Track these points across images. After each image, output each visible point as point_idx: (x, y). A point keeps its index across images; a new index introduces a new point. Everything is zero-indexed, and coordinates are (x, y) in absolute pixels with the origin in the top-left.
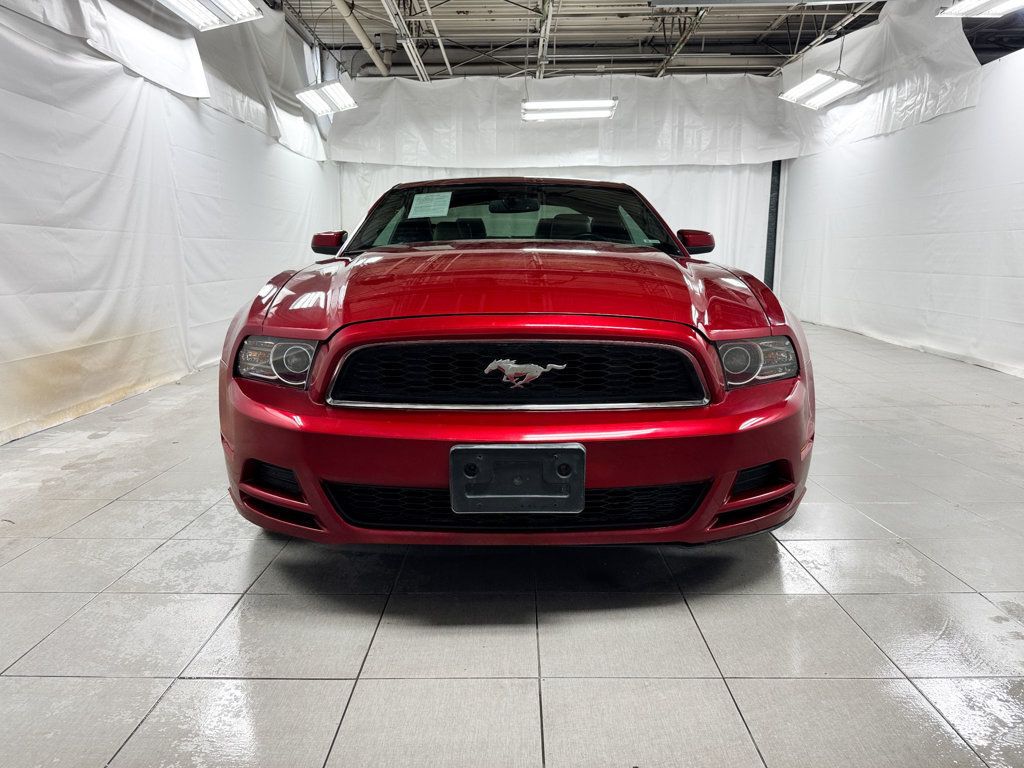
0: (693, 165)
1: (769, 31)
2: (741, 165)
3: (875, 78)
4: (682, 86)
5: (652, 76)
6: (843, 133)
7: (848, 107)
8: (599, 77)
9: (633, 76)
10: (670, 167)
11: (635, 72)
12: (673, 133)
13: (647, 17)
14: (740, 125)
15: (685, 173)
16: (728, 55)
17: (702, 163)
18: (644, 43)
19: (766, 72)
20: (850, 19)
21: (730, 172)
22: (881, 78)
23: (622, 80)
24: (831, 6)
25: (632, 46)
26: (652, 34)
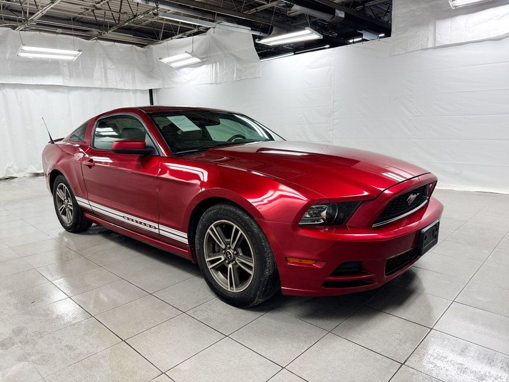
0: (113, 88)
1: (139, 26)
2: (137, 90)
3: (206, 58)
4: (103, 47)
5: (86, 39)
6: (191, 80)
7: (191, 69)
8: (55, 35)
9: (75, 37)
10: (101, 89)
11: (77, 36)
12: (101, 71)
13: (83, 7)
14: (134, 70)
15: (109, 92)
16: (132, 36)
17: (118, 88)
18: (74, 19)
19: (142, 46)
20: (196, 30)
21: (131, 93)
22: (209, 59)
23: (69, 38)
24: (181, 22)
25: (68, 20)
26: (81, 16)
